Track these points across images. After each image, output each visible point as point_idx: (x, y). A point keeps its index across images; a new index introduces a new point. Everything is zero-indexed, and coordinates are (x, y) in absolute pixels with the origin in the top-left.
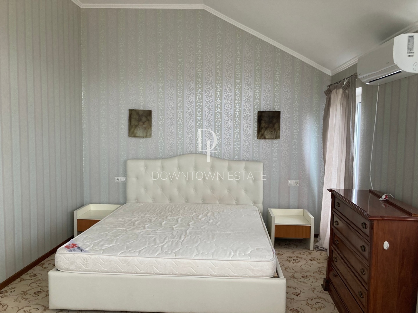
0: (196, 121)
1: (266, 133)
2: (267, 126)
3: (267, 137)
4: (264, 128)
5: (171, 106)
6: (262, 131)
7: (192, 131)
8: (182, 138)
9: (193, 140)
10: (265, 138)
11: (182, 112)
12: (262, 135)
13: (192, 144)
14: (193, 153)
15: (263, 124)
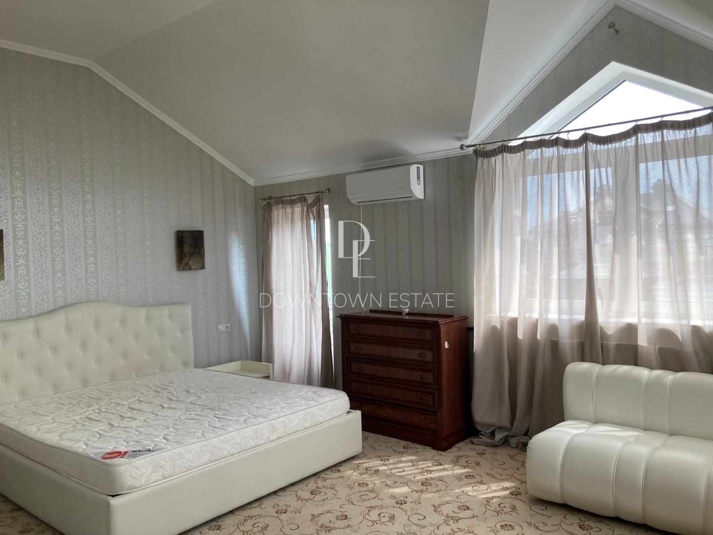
0: (85, 247)
1: (191, 262)
2: (192, 251)
3: (192, 267)
4: (188, 255)
5: (39, 223)
6: (187, 259)
7: (80, 264)
8: (62, 277)
9: (82, 280)
10: (190, 269)
11: (60, 232)
12: (187, 264)
13: (81, 287)
14: (82, 301)
15: (187, 249)
